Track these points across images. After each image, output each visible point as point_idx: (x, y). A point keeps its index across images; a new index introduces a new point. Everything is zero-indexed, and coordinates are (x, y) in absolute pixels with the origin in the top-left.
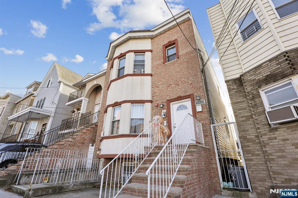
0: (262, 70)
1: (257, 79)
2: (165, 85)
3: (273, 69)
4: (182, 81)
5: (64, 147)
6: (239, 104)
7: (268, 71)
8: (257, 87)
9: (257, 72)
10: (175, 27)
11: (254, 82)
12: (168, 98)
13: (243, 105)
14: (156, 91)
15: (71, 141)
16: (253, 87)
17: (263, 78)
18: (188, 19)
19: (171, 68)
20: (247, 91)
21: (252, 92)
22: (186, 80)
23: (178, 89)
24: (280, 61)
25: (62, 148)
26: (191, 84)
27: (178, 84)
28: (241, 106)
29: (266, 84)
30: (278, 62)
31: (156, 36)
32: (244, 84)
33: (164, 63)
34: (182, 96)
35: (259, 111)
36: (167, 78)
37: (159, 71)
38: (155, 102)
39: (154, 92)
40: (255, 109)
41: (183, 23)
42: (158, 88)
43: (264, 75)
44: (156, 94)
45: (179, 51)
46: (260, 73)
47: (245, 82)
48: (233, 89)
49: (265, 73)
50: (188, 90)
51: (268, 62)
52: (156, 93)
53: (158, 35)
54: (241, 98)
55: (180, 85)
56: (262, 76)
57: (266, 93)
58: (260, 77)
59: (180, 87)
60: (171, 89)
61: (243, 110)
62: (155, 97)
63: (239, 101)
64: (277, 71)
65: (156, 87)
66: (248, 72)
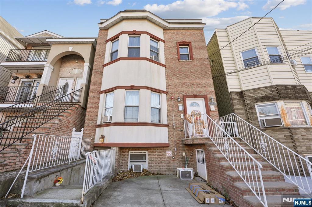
0: (260, 92)
1: (255, 96)
2: (180, 81)
3: (268, 93)
4: (197, 82)
5: (51, 131)
6: (239, 110)
7: (264, 94)
8: (255, 102)
9: (256, 92)
10: (189, 30)
11: (253, 98)
12: (184, 94)
13: (242, 112)
14: (171, 84)
15: (58, 124)
16: (251, 101)
17: (260, 97)
18: (202, 29)
19: (185, 66)
20: (246, 103)
21: (251, 104)
22: (200, 82)
23: (193, 88)
24: (272, 90)
25: (49, 133)
26: (205, 87)
27: (193, 83)
28: (241, 112)
29: (262, 101)
30: (271, 90)
31: (170, 29)
32: (245, 98)
33: (179, 60)
34: (198, 95)
35: (255, 117)
36: (182, 75)
37: (173, 65)
38: (170, 94)
39: (168, 84)
40: (252, 116)
41: (197, 30)
42: (173, 82)
43: (261, 96)
44: (171, 87)
45: (193, 54)
46: (258, 93)
47: (245, 97)
48: (236, 99)
49: (262, 94)
50: (202, 91)
51: (265, 88)
52: (170, 85)
53: (171, 29)
54: (241, 106)
55: (195, 85)
56: (259, 96)
57: (258, 106)
58: (258, 96)
59: (195, 87)
60: (186, 87)
61: (242, 115)
62: (170, 90)
63: (240, 108)
64: (270, 96)
65: (171, 81)
66: (249, 90)
